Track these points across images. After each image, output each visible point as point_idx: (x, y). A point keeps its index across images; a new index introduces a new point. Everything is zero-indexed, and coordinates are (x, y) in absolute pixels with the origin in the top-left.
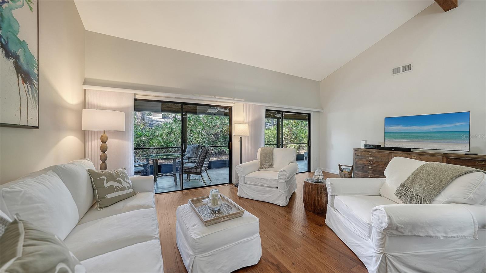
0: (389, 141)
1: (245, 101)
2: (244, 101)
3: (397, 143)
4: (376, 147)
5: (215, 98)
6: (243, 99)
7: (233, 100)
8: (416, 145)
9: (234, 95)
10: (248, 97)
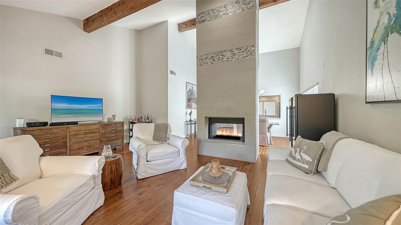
0: (55, 117)
3: (63, 119)
4: (44, 124)
8: (77, 119)
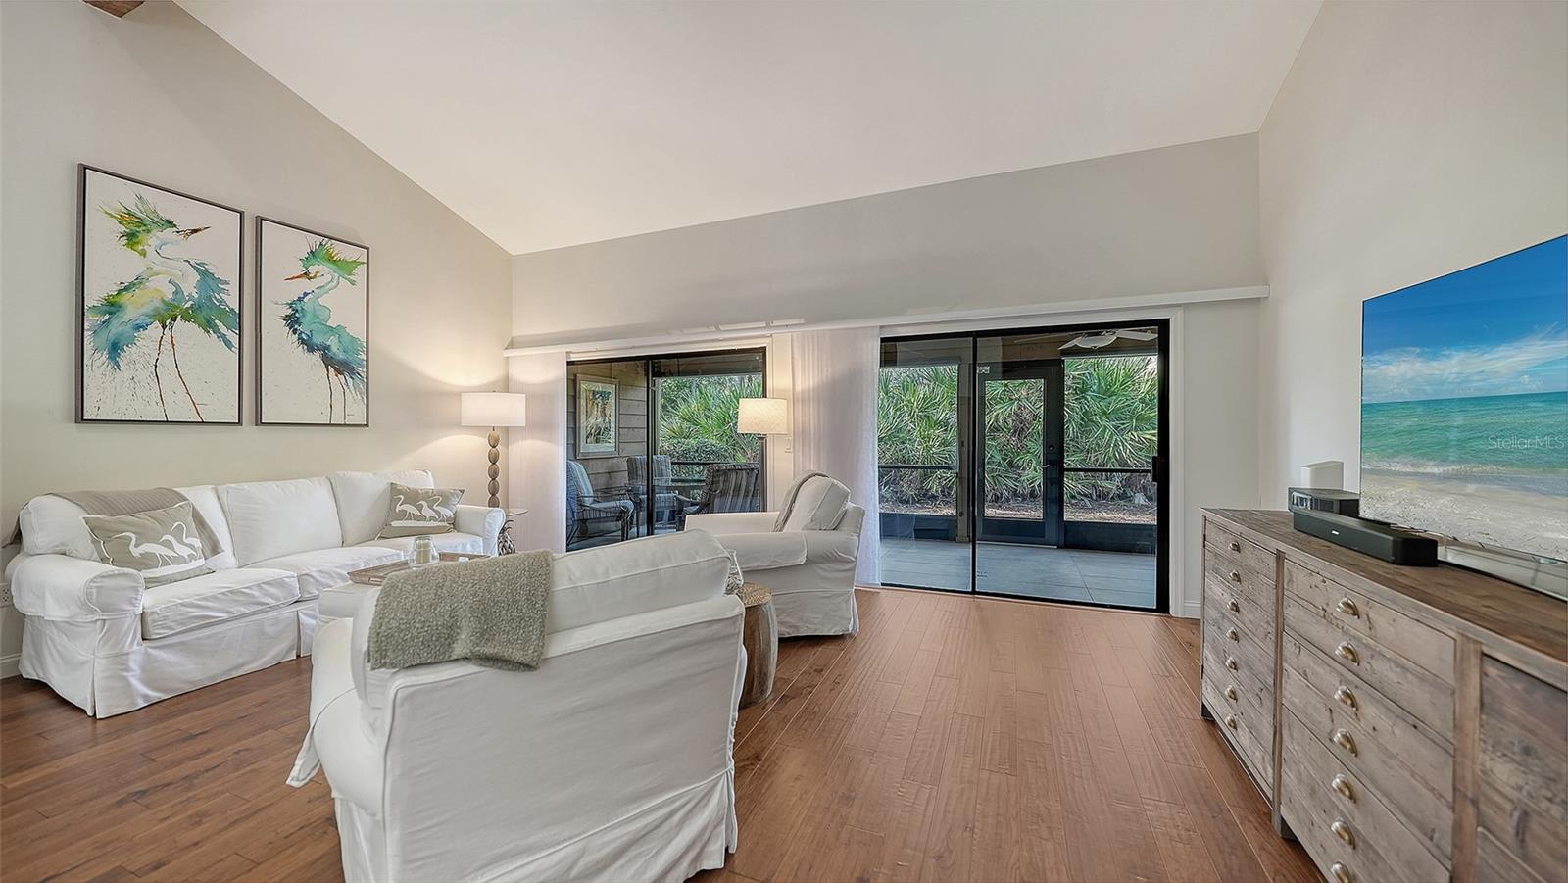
1: (807, 323)
2: (803, 324)
5: (719, 330)
6: (800, 317)
7: (768, 327)
9: (772, 313)
10: (813, 309)
